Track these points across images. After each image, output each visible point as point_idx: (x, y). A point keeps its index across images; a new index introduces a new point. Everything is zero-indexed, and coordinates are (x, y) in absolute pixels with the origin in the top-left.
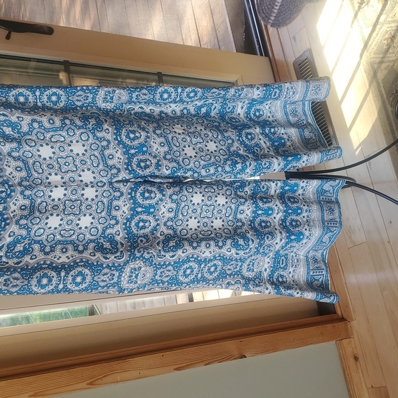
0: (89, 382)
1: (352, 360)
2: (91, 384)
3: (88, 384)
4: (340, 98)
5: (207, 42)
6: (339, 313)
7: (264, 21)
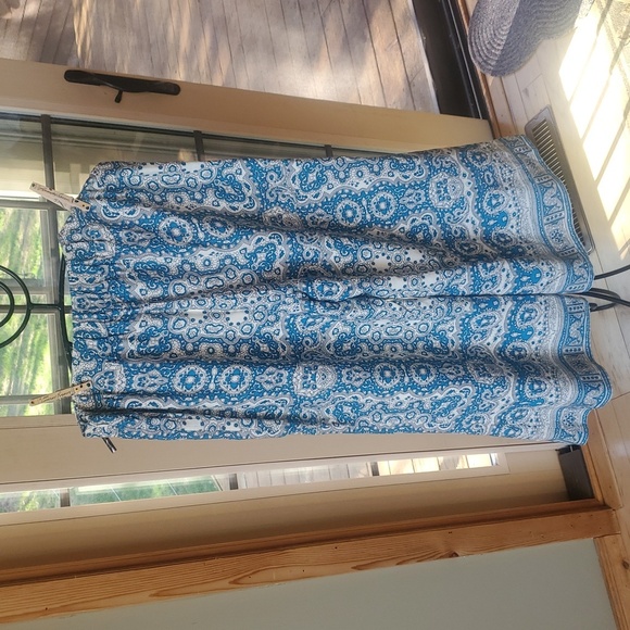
0: (232, 579)
1: (619, 568)
2: (235, 582)
3: (230, 583)
4: (595, 177)
5: (395, 100)
6: (599, 497)
7: (481, 67)
